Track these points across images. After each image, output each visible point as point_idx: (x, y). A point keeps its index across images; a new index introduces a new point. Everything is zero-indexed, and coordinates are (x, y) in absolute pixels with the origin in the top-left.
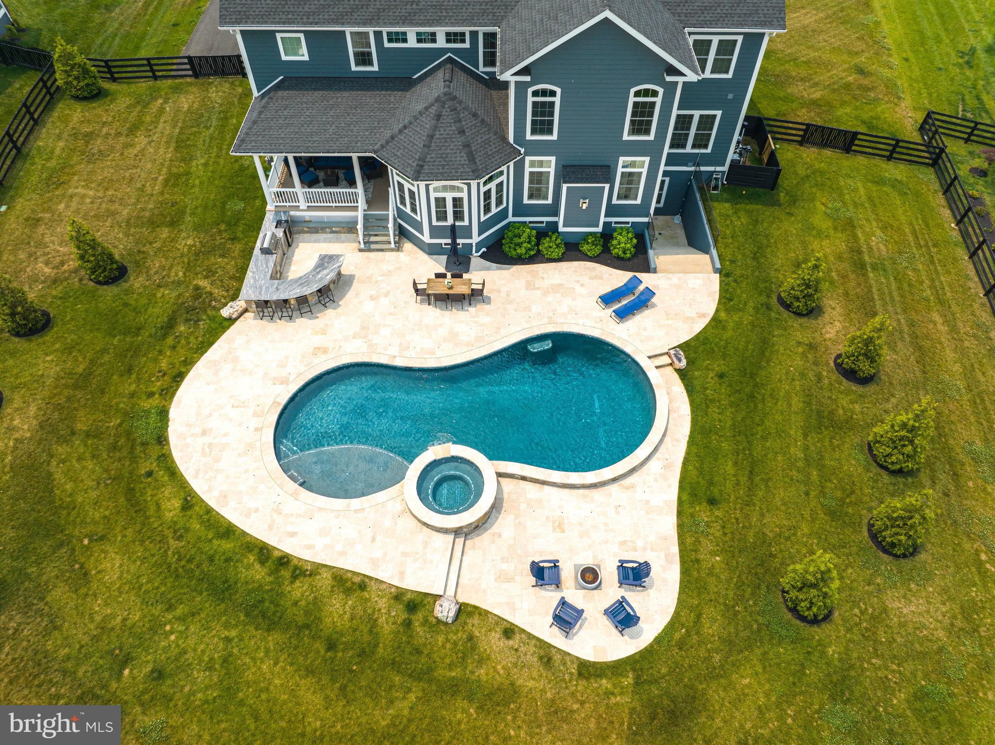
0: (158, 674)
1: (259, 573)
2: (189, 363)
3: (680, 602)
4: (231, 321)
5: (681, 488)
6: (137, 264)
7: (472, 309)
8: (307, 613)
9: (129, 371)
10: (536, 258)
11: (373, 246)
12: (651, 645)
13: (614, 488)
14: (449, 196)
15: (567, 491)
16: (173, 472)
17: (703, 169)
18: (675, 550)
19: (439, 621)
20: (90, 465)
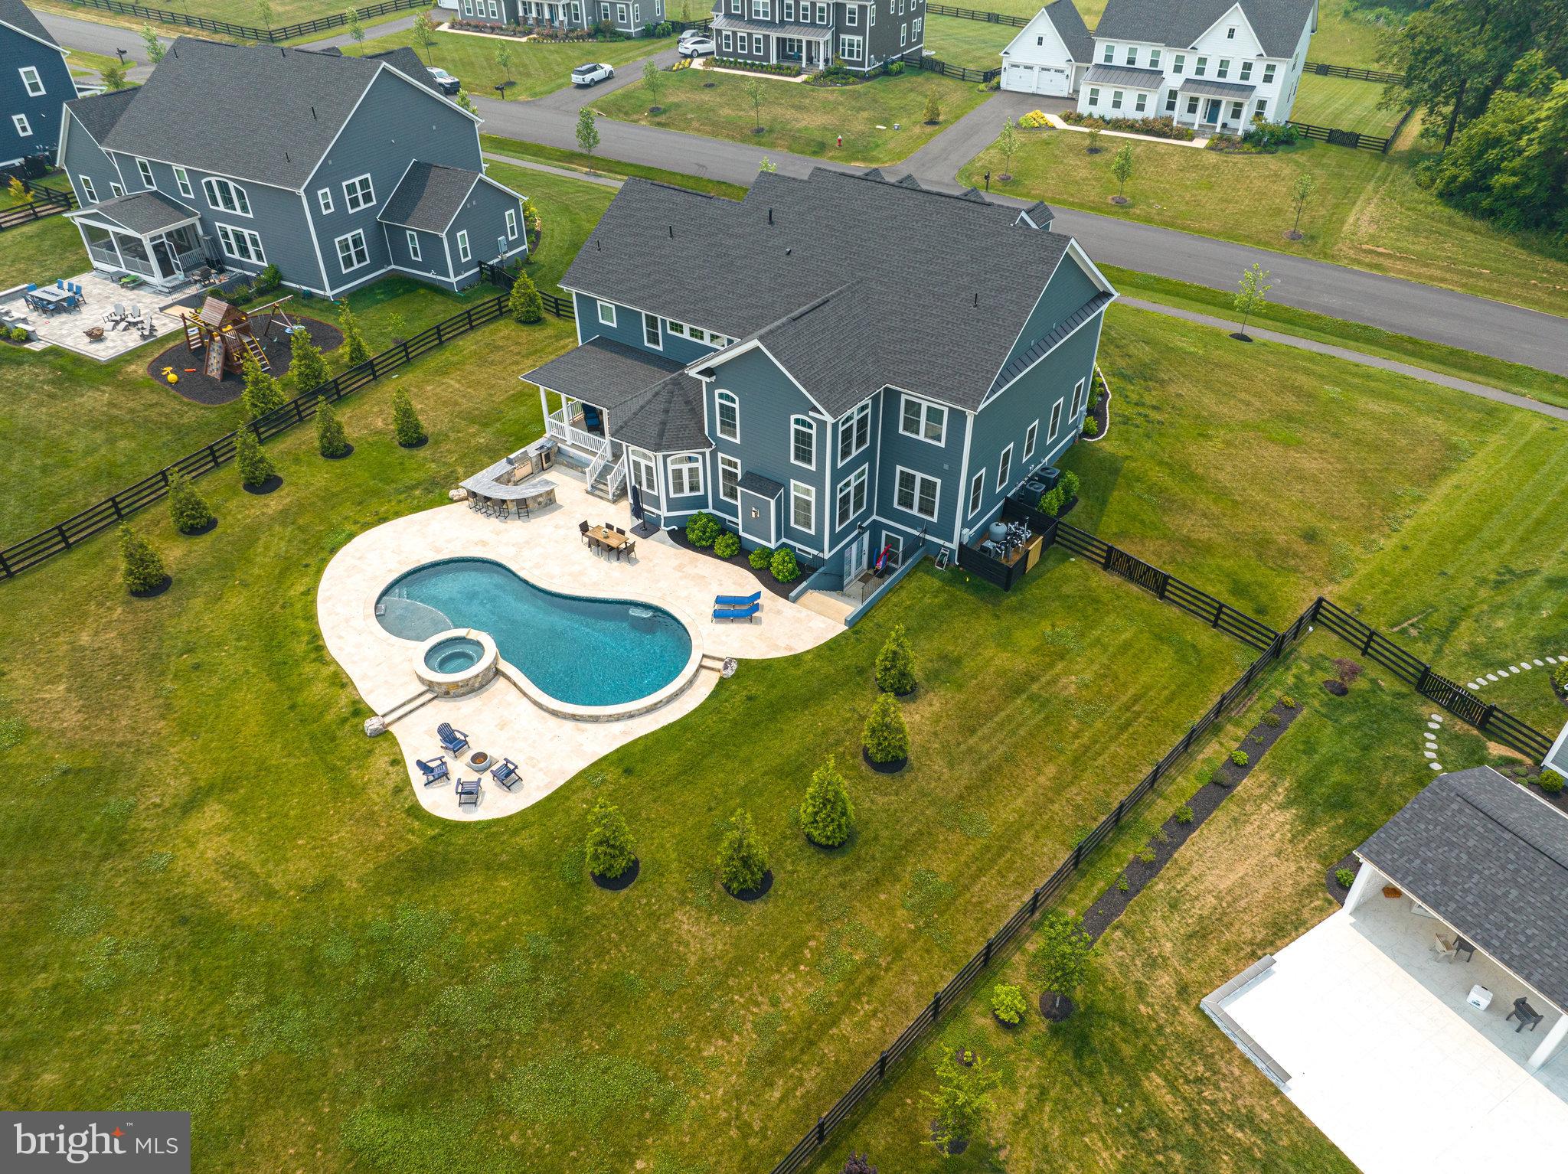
0: (197, 667)
1: (300, 647)
2: (398, 514)
3: (522, 814)
4: (452, 501)
5: (617, 751)
6: (437, 442)
7: (615, 564)
8: (300, 683)
9: (360, 503)
10: (708, 550)
11: (597, 492)
12: (470, 823)
13: (570, 725)
14: (643, 462)
15: (536, 708)
16: (319, 572)
17: (928, 537)
18: (561, 782)
19: (363, 731)
20: (283, 544)
